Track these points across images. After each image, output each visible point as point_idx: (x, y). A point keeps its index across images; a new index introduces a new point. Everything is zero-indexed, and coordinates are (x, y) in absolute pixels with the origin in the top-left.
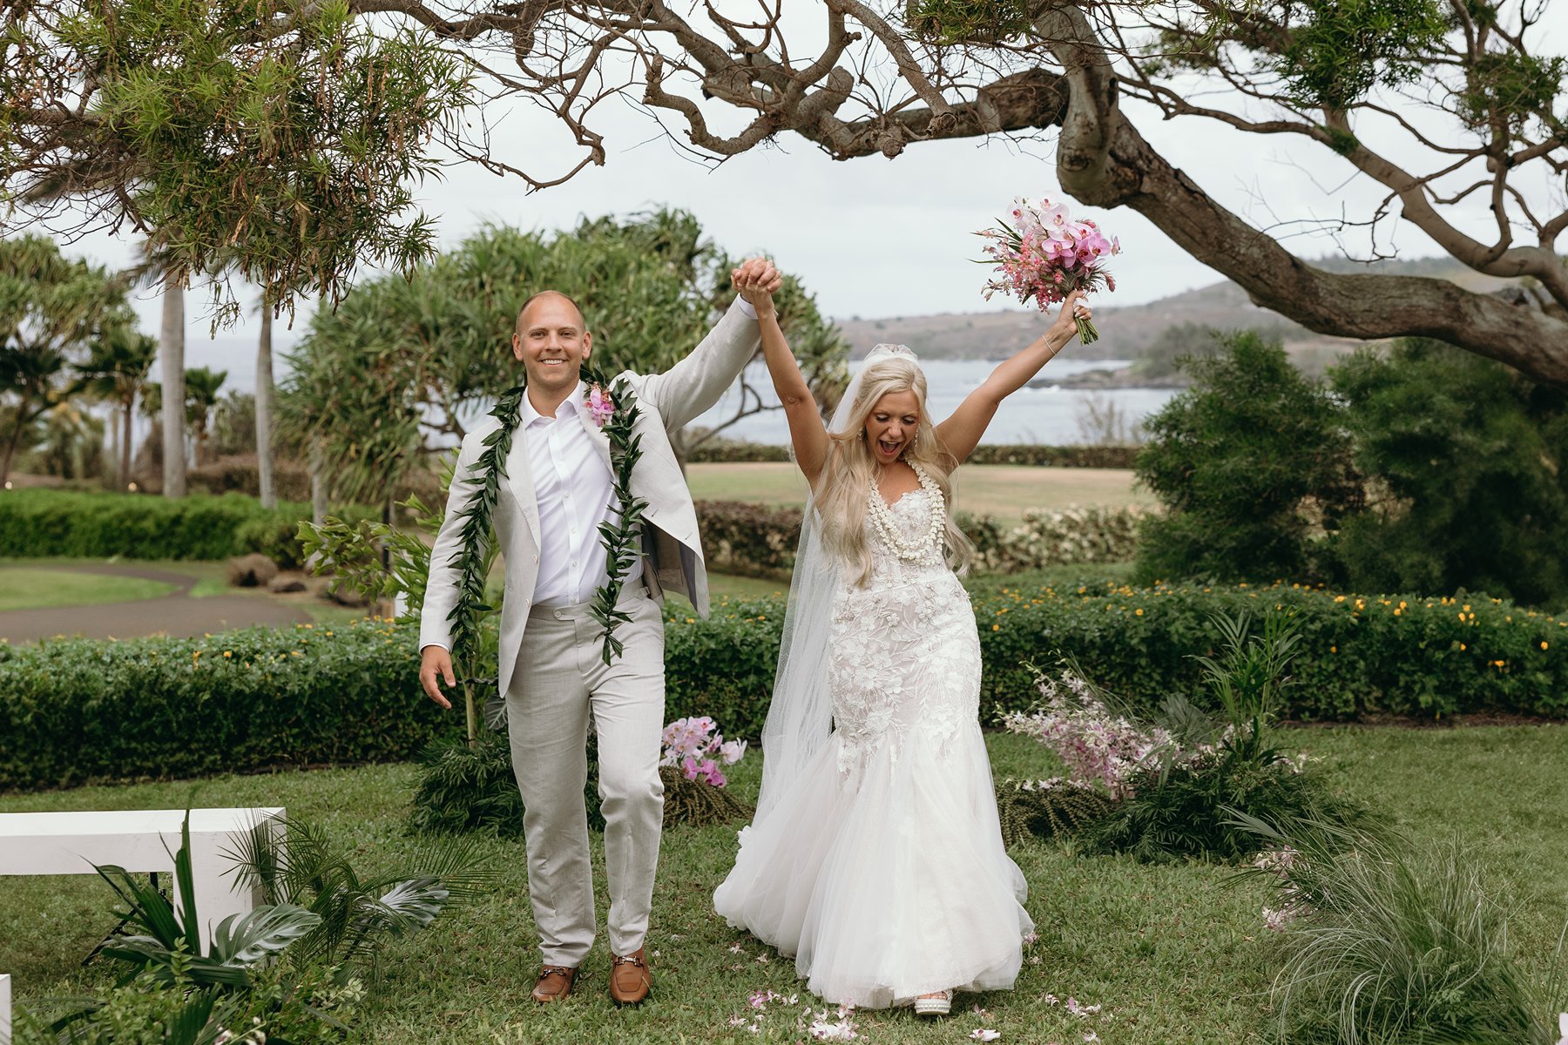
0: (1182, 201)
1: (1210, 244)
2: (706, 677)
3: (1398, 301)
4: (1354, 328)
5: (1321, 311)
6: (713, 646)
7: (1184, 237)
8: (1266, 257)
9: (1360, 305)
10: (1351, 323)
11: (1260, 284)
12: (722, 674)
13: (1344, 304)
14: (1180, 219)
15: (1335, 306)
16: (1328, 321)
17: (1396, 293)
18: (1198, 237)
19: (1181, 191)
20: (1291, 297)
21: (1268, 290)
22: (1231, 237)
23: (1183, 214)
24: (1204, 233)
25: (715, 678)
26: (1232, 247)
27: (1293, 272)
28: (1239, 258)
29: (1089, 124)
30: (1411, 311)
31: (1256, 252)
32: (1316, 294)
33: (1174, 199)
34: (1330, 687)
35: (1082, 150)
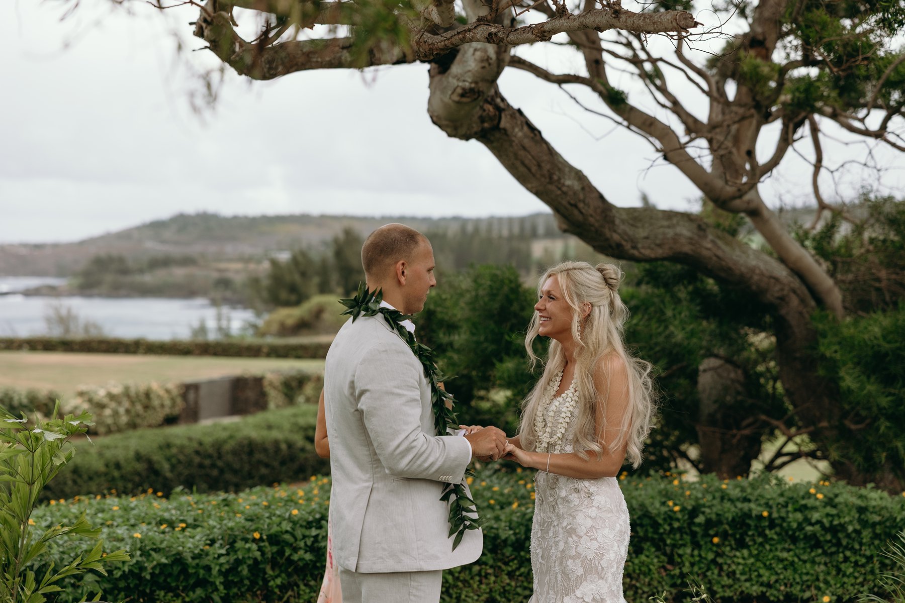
0: (526, 136)
1: (543, 176)
2: (152, 592)
3: (667, 230)
4: (635, 252)
5: (616, 237)
6: (164, 560)
7: (522, 169)
8: (583, 189)
9: (641, 233)
10: (634, 247)
11: (576, 212)
12: (168, 589)
13: (630, 231)
14: (522, 153)
15: (625, 233)
16: (619, 245)
17: (665, 223)
18: (534, 169)
19: (526, 128)
20: (597, 225)
21: (580, 218)
22: (559, 170)
23: (524, 148)
24: (539, 166)
25: (162, 593)
26: (559, 179)
27: (600, 203)
28: (564, 189)
29: (488, 59)
30: (676, 238)
31: (577, 186)
32: (613, 222)
33: (520, 134)
34: (709, 573)
35: (476, 83)
